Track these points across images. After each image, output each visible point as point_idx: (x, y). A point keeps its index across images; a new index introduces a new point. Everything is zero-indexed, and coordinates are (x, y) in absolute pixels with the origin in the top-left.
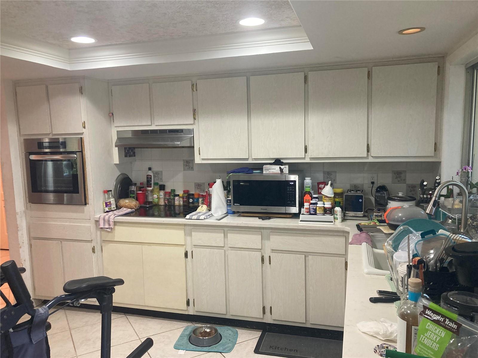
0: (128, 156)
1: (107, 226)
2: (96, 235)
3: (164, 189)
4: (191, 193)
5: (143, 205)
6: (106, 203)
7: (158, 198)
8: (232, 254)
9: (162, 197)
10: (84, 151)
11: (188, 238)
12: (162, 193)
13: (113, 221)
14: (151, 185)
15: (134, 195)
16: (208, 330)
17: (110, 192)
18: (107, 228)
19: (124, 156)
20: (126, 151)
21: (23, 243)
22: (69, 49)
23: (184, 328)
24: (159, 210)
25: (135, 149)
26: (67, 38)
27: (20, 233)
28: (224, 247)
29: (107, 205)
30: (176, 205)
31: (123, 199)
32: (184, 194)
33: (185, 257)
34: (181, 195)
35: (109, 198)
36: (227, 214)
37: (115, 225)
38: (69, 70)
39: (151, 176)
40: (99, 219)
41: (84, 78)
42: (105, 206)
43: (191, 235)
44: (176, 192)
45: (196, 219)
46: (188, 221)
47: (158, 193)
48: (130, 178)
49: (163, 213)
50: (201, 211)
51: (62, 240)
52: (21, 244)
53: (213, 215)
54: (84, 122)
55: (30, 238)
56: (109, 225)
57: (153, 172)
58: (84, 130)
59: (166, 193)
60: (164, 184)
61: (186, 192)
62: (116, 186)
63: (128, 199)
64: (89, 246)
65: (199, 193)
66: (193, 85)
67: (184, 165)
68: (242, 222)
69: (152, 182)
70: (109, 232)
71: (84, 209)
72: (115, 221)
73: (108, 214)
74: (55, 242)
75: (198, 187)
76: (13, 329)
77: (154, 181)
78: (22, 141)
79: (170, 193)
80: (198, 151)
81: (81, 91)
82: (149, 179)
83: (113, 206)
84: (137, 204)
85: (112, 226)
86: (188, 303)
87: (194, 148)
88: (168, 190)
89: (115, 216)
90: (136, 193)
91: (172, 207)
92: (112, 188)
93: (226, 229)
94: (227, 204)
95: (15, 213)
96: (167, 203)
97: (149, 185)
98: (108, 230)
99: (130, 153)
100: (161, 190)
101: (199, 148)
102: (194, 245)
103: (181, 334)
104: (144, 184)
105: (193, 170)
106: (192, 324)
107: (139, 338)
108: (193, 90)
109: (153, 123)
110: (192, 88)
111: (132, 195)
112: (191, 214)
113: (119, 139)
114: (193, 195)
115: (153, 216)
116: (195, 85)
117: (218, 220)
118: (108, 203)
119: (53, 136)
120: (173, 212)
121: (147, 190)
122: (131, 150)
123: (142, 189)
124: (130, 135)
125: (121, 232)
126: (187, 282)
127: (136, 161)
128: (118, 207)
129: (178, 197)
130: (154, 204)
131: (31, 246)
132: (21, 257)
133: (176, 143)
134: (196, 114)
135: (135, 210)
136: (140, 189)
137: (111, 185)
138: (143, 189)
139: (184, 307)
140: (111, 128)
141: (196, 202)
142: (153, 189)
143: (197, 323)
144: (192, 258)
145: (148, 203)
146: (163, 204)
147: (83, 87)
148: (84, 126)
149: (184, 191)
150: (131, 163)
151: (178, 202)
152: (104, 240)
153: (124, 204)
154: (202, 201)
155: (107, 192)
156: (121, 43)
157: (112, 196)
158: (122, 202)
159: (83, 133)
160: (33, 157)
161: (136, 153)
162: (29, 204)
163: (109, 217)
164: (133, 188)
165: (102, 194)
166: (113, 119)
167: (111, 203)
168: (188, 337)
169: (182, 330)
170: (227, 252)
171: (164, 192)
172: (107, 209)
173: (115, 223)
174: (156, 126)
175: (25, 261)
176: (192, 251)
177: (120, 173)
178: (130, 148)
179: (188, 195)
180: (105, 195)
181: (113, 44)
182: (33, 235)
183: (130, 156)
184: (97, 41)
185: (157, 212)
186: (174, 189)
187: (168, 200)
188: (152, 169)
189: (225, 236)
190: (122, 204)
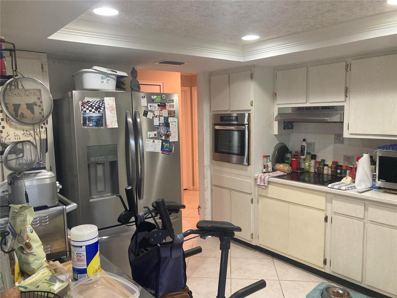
0: (286, 129)
1: (262, 184)
2: (255, 190)
3: (315, 159)
4: (340, 164)
5: (296, 170)
6: (264, 166)
7: (309, 166)
8: (371, 227)
9: (313, 165)
10: (251, 124)
11: (329, 205)
12: (313, 162)
13: (267, 180)
14: (304, 154)
15: (288, 161)
16: (341, 292)
17: (269, 157)
18: (263, 186)
19: (283, 128)
20: (285, 125)
21: (207, 187)
22: (243, 46)
23: (319, 283)
24: (309, 177)
25: (293, 123)
26: (239, 38)
27: (206, 180)
28: (364, 219)
29: (264, 167)
30: (324, 173)
31: (279, 164)
32: (332, 165)
33: (325, 221)
34: (330, 165)
35: (267, 162)
36: (372, 188)
37: (269, 184)
38: (242, 61)
39: (305, 146)
40: (257, 177)
41: (254, 66)
42: (263, 168)
43: (331, 203)
44: (326, 163)
45: (337, 188)
46: (330, 190)
47: (310, 161)
48: (287, 146)
49: (312, 180)
50: (344, 182)
51: (232, 190)
52: (206, 187)
53: (356, 188)
54: (252, 101)
55: (212, 185)
56: (264, 183)
57: (307, 143)
58: (251, 108)
59: (316, 163)
60: (315, 154)
61: (335, 163)
62: (274, 152)
63: (283, 164)
64: (250, 197)
65: (348, 165)
66: (347, 66)
67: (335, 138)
68: (385, 199)
69: (305, 152)
70: (264, 189)
71: (247, 169)
72: (269, 180)
73: (264, 174)
74: (227, 190)
75: (347, 160)
76: (160, 245)
77: (307, 151)
78: (212, 115)
79: (320, 162)
80: (347, 126)
81: (252, 77)
82: (303, 148)
83: (270, 169)
84: (289, 169)
85: (266, 185)
86: (325, 262)
87: (343, 123)
88: (319, 159)
89: (269, 176)
90: (291, 159)
91: (321, 175)
92: (271, 154)
93: (366, 202)
94: (373, 179)
95: (204, 166)
96: (316, 171)
97: (302, 153)
98: (263, 187)
99: (289, 126)
100: (312, 159)
101: (349, 123)
102: (334, 212)
103: (315, 287)
104: (299, 153)
105: (344, 144)
106: (328, 282)
107: (279, 279)
108: (347, 70)
109: (308, 101)
110: (346, 68)
111: (287, 161)
112: (333, 184)
113: (279, 114)
114: (341, 166)
115: (304, 181)
116: (349, 66)
117: (359, 193)
118: (266, 166)
119: (230, 112)
120: (321, 180)
121: (300, 158)
122: (290, 124)
123: (295, 157)
124: (290, 111)
125: (273, 191)
126: (326, 243)
127: (293, 133)
128: (274, 170)
129: (326, 167)
130: (305, 170)
131: (212, 190)
132: (206, 197)
133: (326, 118)
134: (348, 92)
135: (287, 174)
136: (294, 156)
137: (270, 152)
138: (297, 157)
139: (321, 264)
140: (274, 105)
141: (343, 173)
142: (305, 158)
143: (333, 282)
144: (332, 223)
145: (299, 170)
146: (313, 172)
147: (253, 74)
148: (251, 104)
149: (333, 162)
150: (289, 134)
151: (327, 171)
152: (260, 194)
153: (279, 168)
154: (350, 173)
155: (265, 157)
156: (280, 36)
157: (270, 160)
158: (278, 166)
159: (251, 109)
160: (217, 127)
161: (294, 126)
162: (212, 161)
163: (265, 177)
164: (289, 156)
165: (262, 158)
166: (276, 99)
167: (269, 166)
168: (320, 292)
169: (318, 284)
170: (366, 225)
171: (314, 161)
172: (264, 170)
173: (269, 182)
174: (311, 103)
175: (208, 200)
176: (332, 217)
177: (278, 142)
178: (288, 122)
179: (336, 166)
180: (264, 159)
181: (274, 37)
182: (213, 183)
183: (288, 129)
184: (261, 37)
185: (307, 178)
186: (324, 159)
187: (318, 168)
188: (306, 140)
189: (366, 209)
190: (277, 168)
